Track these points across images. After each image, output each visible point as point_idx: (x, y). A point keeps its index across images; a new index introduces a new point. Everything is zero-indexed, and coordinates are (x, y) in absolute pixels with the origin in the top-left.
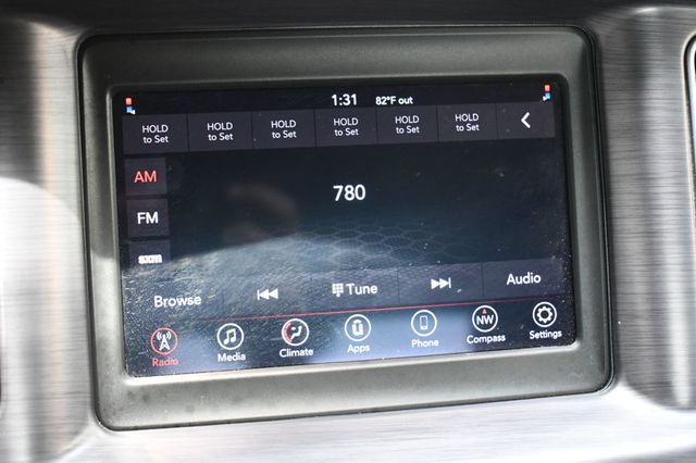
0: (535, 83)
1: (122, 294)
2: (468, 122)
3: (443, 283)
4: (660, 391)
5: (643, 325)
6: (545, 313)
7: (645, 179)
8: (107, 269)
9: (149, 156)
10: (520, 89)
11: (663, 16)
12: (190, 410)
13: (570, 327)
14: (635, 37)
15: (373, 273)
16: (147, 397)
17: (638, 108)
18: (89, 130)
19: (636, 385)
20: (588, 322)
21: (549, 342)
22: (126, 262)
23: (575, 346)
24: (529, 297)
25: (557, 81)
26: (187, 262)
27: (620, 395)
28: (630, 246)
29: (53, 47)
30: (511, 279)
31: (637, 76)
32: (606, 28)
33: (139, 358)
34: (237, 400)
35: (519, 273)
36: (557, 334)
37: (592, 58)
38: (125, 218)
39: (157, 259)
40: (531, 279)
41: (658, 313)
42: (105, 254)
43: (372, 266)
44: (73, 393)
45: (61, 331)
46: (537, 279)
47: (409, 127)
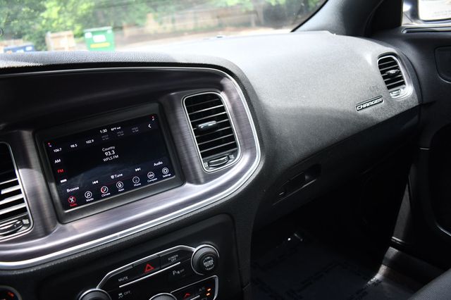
0: (150, 117)
1: (58, 191)
2: (135, 130)
3: (138, 169)
4: (198, 182)
5: (189, 167)
6: (165, 170)
7: (181, 133)
8: (53, 185)
10: (147, 119)
11: (177, 95)
12: (82, 215)
13: (172, 172)
14: (171, 100)
15: (120, 171)
16: (71, 214)
17: (176, 117)
18: (40, 153)
19: (190, 182)
20: (176, 170)
21: (168, 177)
22: (58, 183)
23: (175, 176)
24: (161, 167)
25: (156, 116)
26: (73, 179)
27: (187, 185)
29: (27, 135)
30: (155, 164)
31: (173, 110)
32: (163, 100)
33: (67, 206)
34: (94, 209)
35: (156, 163)
36: (169, 175)
37: (162, 107)
38: (55, 172)
39: (65, 180)
40: (160, 163)
41: (192, 164)
42: (52, 182)
43: (120, 169)
44: (51, 217)
45: (44, 201)
46: (161, 163)
47: (121, 134)
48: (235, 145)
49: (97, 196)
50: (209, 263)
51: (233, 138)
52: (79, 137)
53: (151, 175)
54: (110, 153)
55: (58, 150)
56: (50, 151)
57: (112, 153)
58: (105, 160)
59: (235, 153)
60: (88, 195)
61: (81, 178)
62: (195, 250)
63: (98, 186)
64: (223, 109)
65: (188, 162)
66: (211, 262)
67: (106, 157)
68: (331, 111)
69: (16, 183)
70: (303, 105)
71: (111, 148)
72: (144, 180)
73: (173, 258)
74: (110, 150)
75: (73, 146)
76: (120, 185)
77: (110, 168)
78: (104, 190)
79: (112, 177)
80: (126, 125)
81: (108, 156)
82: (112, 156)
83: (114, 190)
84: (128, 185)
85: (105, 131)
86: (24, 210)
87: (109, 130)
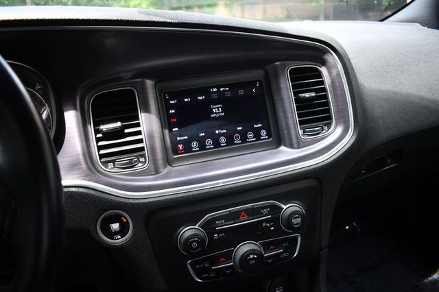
0: (256, 81)
1: (170, 137)
2: (241, 92)
3: (240, 128)
4: (291, 146)
5: (285, 132)
6: (263, 133)
7: (282, 100)
8: (167, 132)
9: (172, 106)
10: (252, 84)
11: (281, 64)
12: (188, 161)
13: (269, 135)
14: (276, 69)
15: (224, 128)
16: (178, 159)
17: (278, 84)
19: (285, 146)
20: (273, 133)
21: (265, 139)
22: (170, 131)
23: (271, 139)
24: (260, 129)
25: (259, 81)
26: (183, 129)
27: (282, 148)
28: (281, 115)
29: (149, 83)
30: (255, 126)
31: (277, 78)
32: (269, 68)
33: (176, 152)
34: (198, 158)
35: (257, 124)
36: (267, 137)
37: (267, 75)
38: (169, 121)
39: (177, 129)
40: (259, 125)
41: (288, 129)
42: (166, 128)
43: (224, 126)
44: (163, 159)
46: (261, 125)
47: (228, 94)
48: (330, 118)
49: (202, 147)
50: (297, 221)
51: (328, 111)
52: (193, 93)
53: (250, 135)
54: (217, 110)
55: (173, 102)
56: (167, 101)
57: (219, 110)
58: (212, 116)
59: (329, 125)
60: (195, 145)
61: (192, 129)
62: (285, 207)
63: (205, 138)
64: (322, 83)
65: (285, 128)
66: (299, 220)
67: (213, 113)
68: (422, 98)
69: (138, 125)
70: (395, 89)
71: (219, 106)
72: (244, 139)
73: (266, 211)
74: (218, 108)
75: (186, 100)
76: (223, 140)
77: (216, 123)
78: (209, 143)
79: (217, 132)
80: (234, 86)
81: (215, 113)
82: (219, 113)
83: (217, 144)
84: (230, 141)
85: (215, 90)
86: (142, 149)
87: (218, 90)
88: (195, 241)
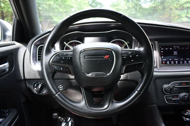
1: (161, 59)
2: (183, 48)
3: (182, 59)
8: (160, 57)
10: (187, 46)
15: (177, 58)
26: (165, 57)
33: (162, 63)
38: (161, 54)
39: (163, 57)
40: (188, 59)
47: (179, 49)
49: (170, 63)
52: (169, 47)
53: (185, 62)
54: (175, 53)
56: (161, 49)
60: (168, 62)
61: (168, 58)
63: (171, 61)
72: (183, 63)
75: (166, 49)
76: (177, 62)
77: (175, 57)
78: (172, 62)
79: (175, 59)
80: (181, 46)
83: (175, 63)
84: (179, 63)
85: (175, 47)
87: (176, 47)
88: (169, 88)
